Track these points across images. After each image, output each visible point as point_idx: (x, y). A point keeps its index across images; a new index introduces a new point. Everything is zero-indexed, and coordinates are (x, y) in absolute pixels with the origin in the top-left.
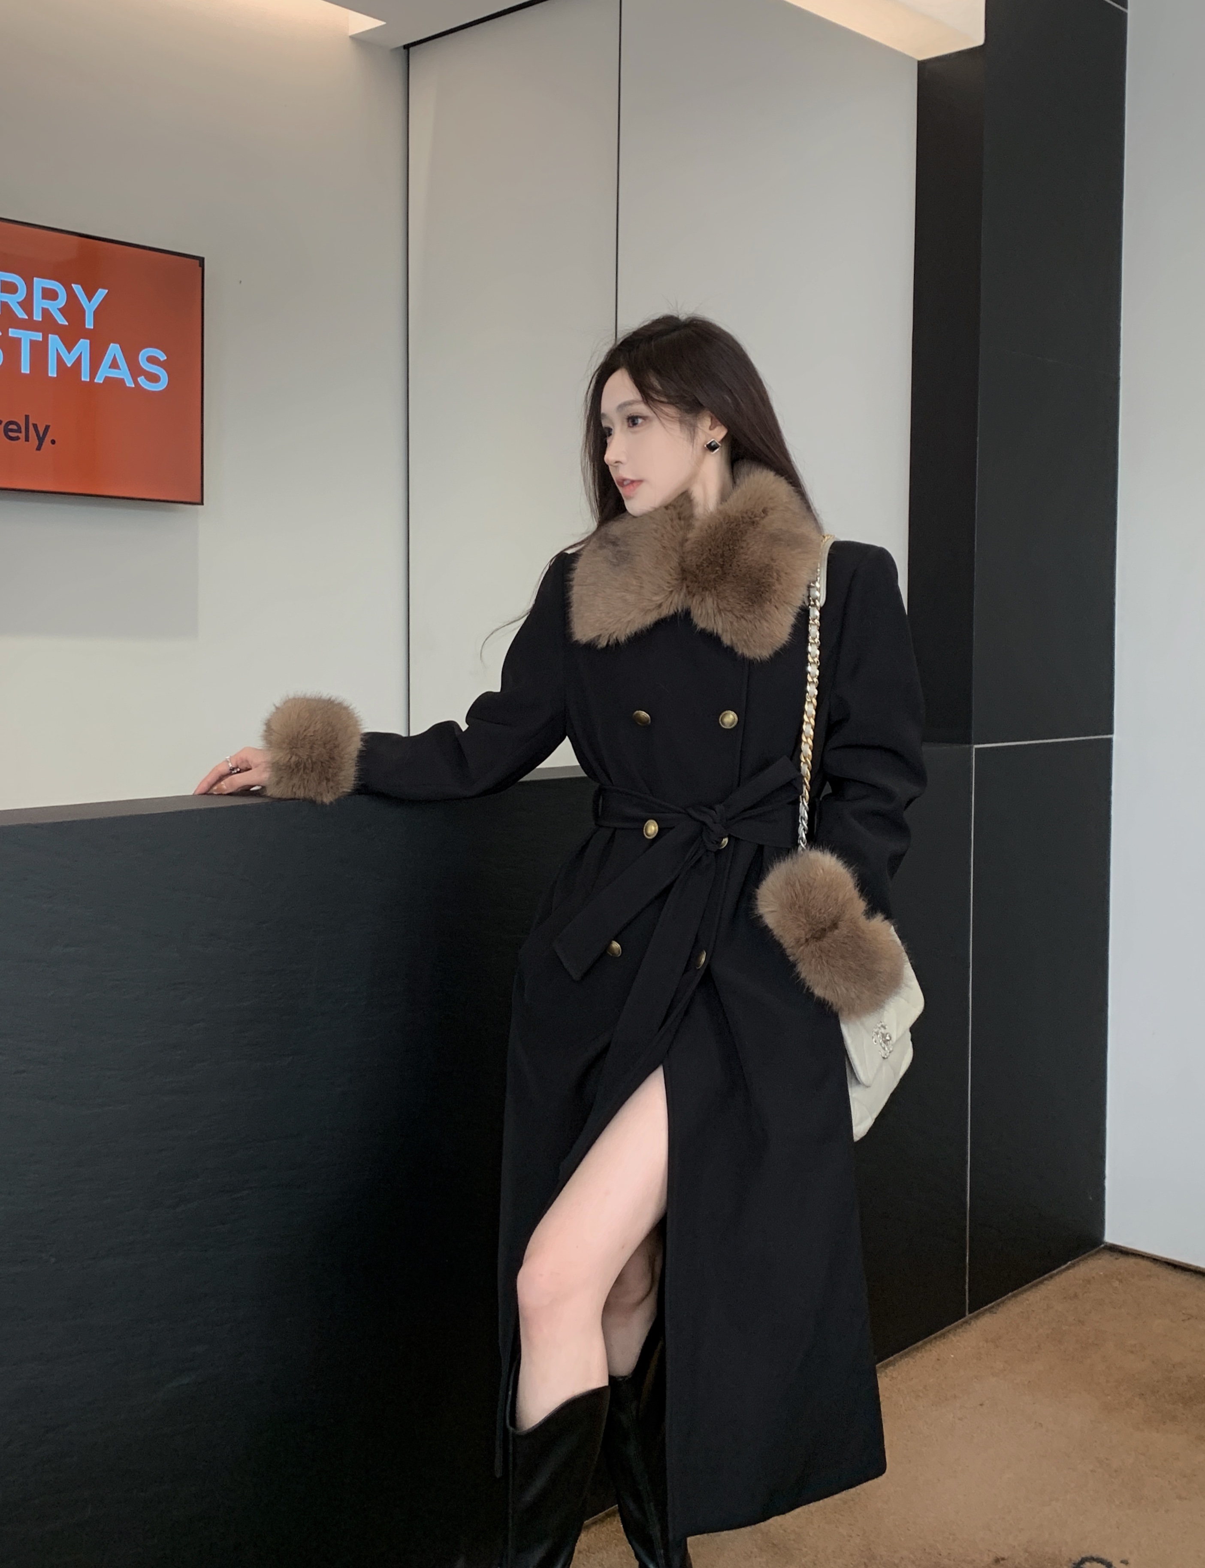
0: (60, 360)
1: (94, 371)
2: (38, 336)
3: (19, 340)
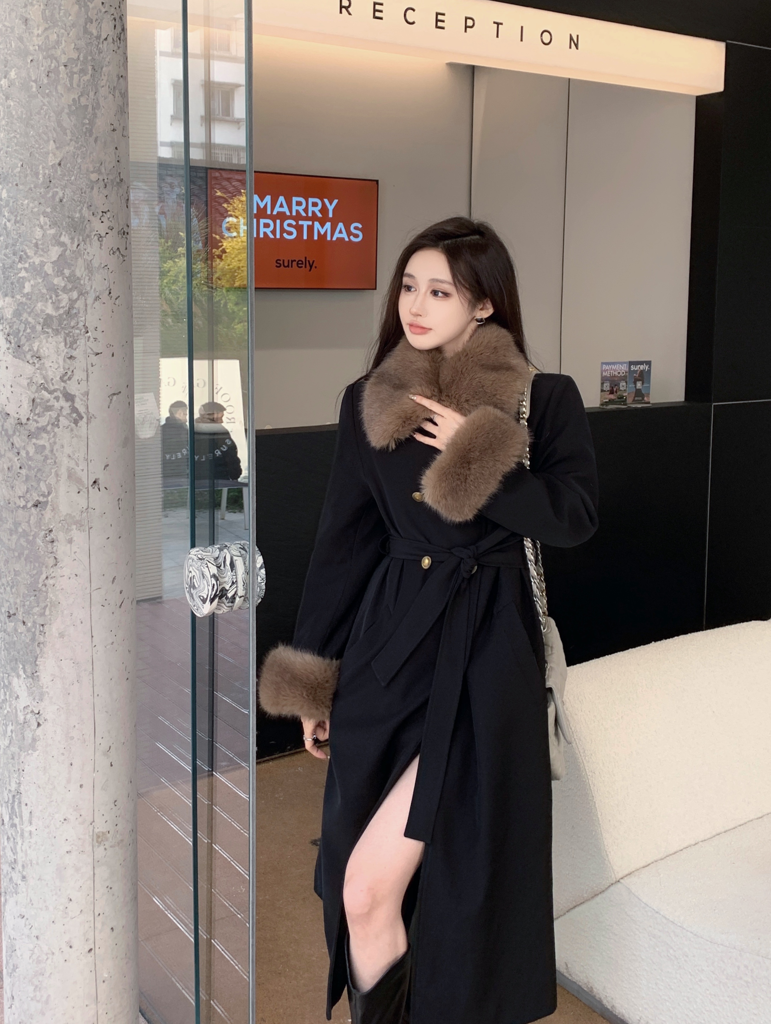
0: (319, 232)
1: (332, 236)
2: (310, 223)
3: (302, 226)
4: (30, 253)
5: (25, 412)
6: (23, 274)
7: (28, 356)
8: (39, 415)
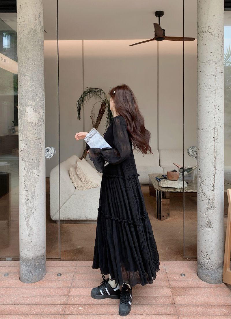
4: (38, 94)
5: (37, 122)
6: (37, 98)
7: (38, 112)
8: (39, 123)
